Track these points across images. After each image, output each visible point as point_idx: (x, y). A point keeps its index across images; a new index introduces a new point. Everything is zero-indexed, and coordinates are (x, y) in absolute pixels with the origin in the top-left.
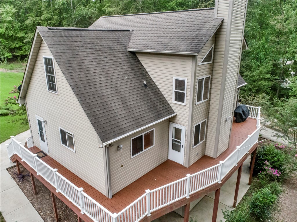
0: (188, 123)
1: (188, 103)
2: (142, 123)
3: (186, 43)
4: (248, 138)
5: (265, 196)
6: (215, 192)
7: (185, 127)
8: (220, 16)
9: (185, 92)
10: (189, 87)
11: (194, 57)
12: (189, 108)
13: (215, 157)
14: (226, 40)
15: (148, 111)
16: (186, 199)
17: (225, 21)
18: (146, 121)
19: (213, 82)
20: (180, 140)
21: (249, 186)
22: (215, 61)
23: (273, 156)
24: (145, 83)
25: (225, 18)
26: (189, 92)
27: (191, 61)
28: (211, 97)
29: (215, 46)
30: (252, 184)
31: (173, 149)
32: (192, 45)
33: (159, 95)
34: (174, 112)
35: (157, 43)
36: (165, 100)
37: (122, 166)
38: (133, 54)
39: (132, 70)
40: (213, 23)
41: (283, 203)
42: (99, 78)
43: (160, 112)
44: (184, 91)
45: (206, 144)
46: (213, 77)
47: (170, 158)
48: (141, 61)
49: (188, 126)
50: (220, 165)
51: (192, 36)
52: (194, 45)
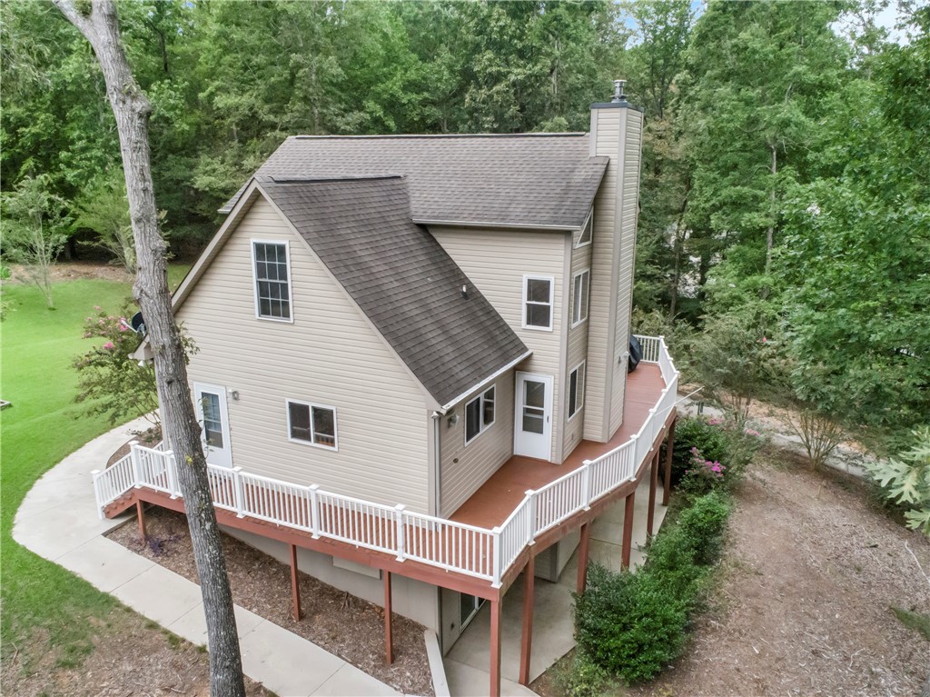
0: (560, 368)
1: (559, 327)
2: (485, 369)
3: (548, 207)
4: (663, 395)
5: (709, 508)
6: (624, 500)
7: (553, 377)
8: (602, 152)
9: (551, 304)
10: (560, 293)
11: (568, 233)
12: (561, 335)
13: (606, 441)
14: (616, 199)
15: (486, 347)
16: (586, 513)
17: (612, 162)
18: (491, 366)
19: (593, 281)
20: (543, 407)
21: (665, 509)
22: (596, 240)
23: (704, 437)
24: (464, 289)
25: (611, 156)
26: (559, 304)
27: (563, 241)
28: (592, 313)
29: (594, 210)
30: (670, 504)
31: (524, 429)
32: (563, 211)
33: (493, 314)
34: (525, 349)
35: (482, 205)
36: (505, 324)
37: (456, 461)
38: (424, 228)
39: (433, 264)
40: (591, 166)
41: (736, 530)
42: (391, 284)
43: (505, 349)
44: (548, 301)
45: (583, 415)
46: (594, 272)
47: (519, 451)
48: (441, 245)
49: (560, 373)
50: (633, 442)
51: (555, 192)
52: (568, 211)
